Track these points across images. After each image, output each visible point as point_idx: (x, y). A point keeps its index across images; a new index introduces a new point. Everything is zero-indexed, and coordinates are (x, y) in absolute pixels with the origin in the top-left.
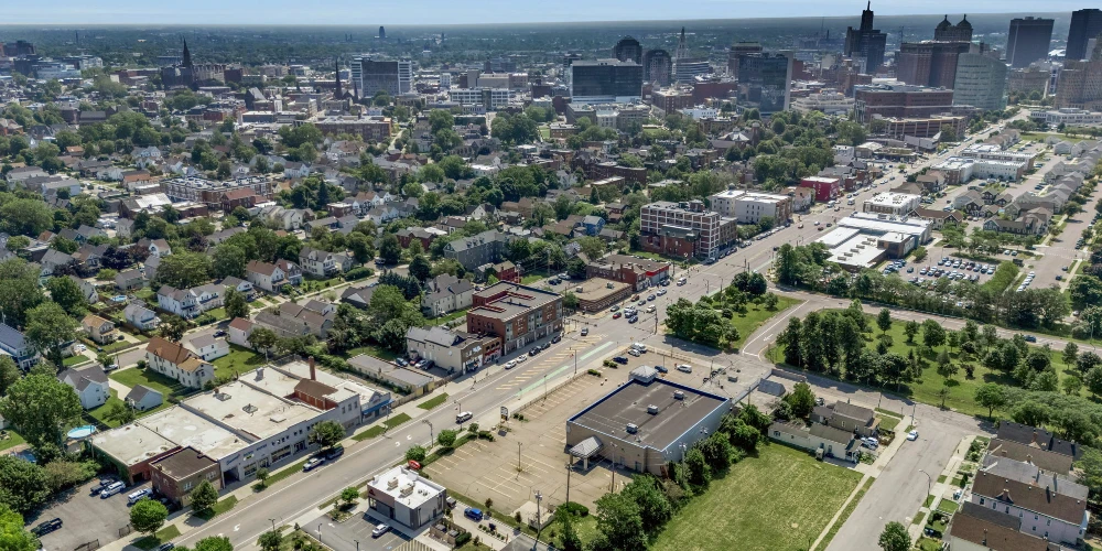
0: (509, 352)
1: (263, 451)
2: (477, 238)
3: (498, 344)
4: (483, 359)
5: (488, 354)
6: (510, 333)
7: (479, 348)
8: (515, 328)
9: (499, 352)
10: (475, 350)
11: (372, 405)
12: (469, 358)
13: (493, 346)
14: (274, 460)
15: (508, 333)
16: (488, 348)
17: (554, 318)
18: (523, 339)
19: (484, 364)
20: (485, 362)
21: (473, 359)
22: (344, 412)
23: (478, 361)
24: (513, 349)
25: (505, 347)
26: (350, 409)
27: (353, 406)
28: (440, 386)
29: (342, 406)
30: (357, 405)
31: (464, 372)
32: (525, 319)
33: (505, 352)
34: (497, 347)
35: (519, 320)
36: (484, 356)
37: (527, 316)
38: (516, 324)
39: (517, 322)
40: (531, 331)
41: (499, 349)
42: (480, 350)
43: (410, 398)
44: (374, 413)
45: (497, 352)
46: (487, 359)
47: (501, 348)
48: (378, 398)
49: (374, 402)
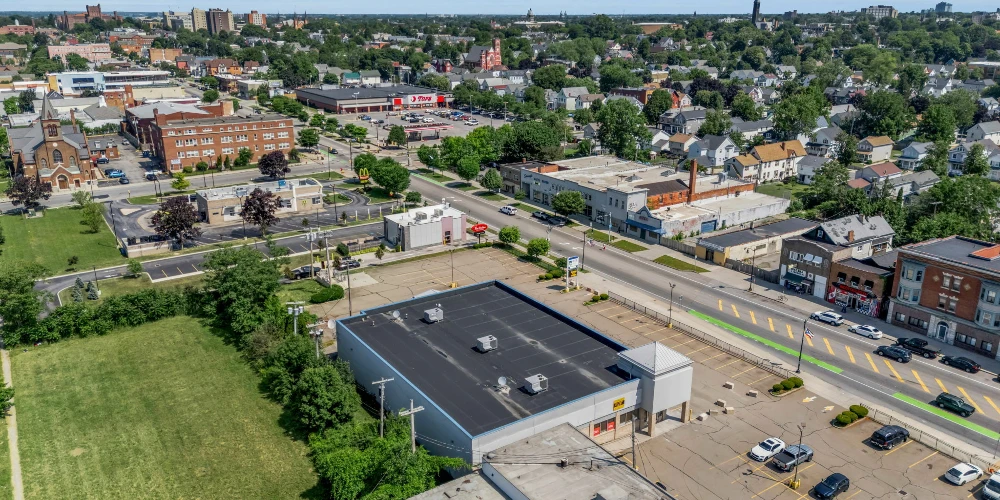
0: (896, 322)
3: (870, 284)
4: (828, 291)
5: (836, 285)
6: (909, 285)
7: (818, 260)
8: (929, 284)
9: (872, 305)
10: (808, 257)
11: (639, 220)
13: (856, 280)
15: (902, 281)
16: (842, 275)
18: (953, 327)
19: (826, 298)
20: (830, 298)
21: (804, 273)
22: (611, 204)
23: (813, 283)
24: (913, 325)
25: (891, 305)
26: (616, 205)
27: (620, 204)
28: (733, 268)
29: (610, 195)
30: (623, 207)
31: (782, 282)
32: (971, 285)
33: (889, 317)
34: (866, 290)
35: (948, 274)
36: (831, 285)
37: (980, 283)
38: (936, 278)
39: (942, 278)
40: (981, 323)
41: (869, 296)
42: (822, 264)
43: (687, 250)
44: (639, 230)
45: (863, 298)
46: (837, 295)
47: (879, 299)
48: (646, 216)
49: (640, 217)
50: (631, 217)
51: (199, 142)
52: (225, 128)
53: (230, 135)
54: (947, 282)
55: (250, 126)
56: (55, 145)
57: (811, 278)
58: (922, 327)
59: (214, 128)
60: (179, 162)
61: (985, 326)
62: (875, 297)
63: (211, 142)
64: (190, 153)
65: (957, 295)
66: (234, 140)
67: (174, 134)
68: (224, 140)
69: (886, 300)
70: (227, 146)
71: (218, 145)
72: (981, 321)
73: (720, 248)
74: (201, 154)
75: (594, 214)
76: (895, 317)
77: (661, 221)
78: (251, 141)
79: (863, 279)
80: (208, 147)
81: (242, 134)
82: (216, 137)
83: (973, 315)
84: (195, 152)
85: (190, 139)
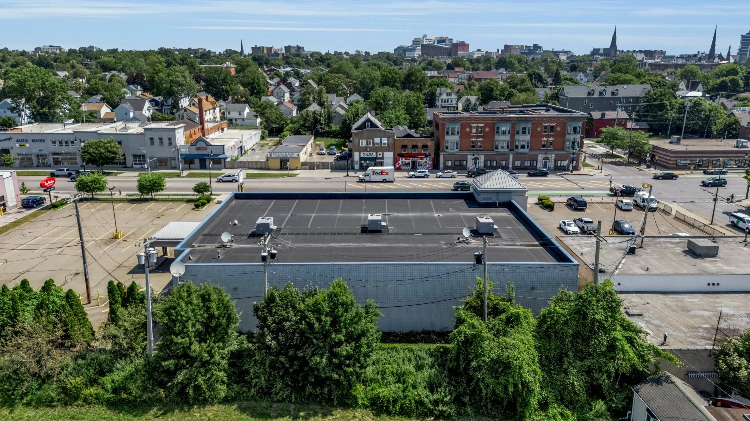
0: (446, 168)
1: (41, 146)
2: (610, 89)
3: (425, 147)
4: (396, 161)
5: (401, 155)
6: (452, 140)
7: (385, 141)
8: (464, 135)
9: (429, 161)
10: (377, 140)
11: (194, 151)
12: (365, 149)
13: (415, 147)
14: (57, 162)
15: (447, 138)
16: (405, 147)
17: (559, 146)
18: (482, 158)
19: (396, 167)
20: (398, 166)
21: (375, 154)
22: (152, 144)
23: (383, 158)
24: (457, 166)
25: (442, 157)
26: (162, 143)
27: (166, 142)
28: (310, 169)
29: (149, 135)
30: (171, 142)
31: (357, 167)
32: (489, 128)
33: (441, 166)
34: (423, 152)
35: (475, 125)
36: (397, 156)
37: (494, 124)
38: (468, 130)
39: (471, 128)
40: (500, 150)
41: (426, 156)
42: (388, 144)
43: (259, 166)
44: (197, 162)
45: (422, 159)
46: (403, 162)
47: (433, 156)
48: (205, 145)
49: (198, 149)
50: (184, 151)
54: (474, 131)
57: (381, 156)
58: (463, 165)
61: (503, 150)
62: (430, 155)
65: (481, 137)
69: (437, 155)
72: (500, 148)
73: (295, 155)
75: (130, 161)
76: (444, 164)
77: (223, 146)
79: (420, 145)
83: (493, 146)
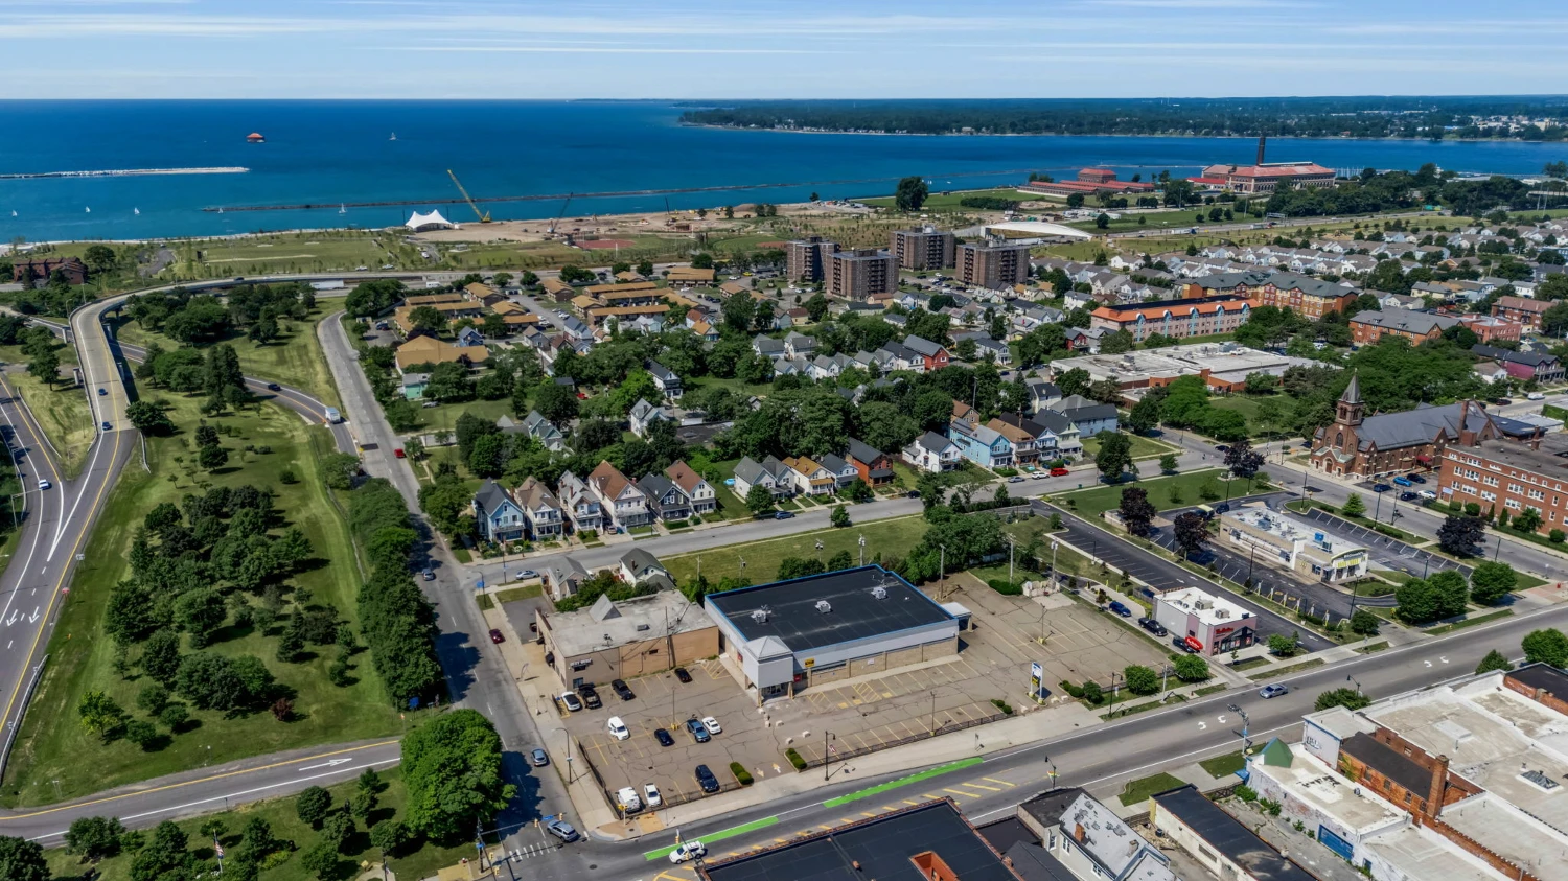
51: (1481, 480)
52: (1519, 473)
53: (1523, 484)
55: (1552, 483)
56: (1341, 428)
59: (1505, 469)
60: (1450, 492)
63: (1495, 484)
64: (1468, 488)
66: (1526, 493)
67: (1455, 458)
68: (1513, 488)
70: (1514, 497)
71: (1502, 492)
74: (1479, 493)
78: (1547, 505)
80: (1490, 490)
81: (1537, 489)
82: (1504, 481)
84: (1473, 489)
85: (1473, 471)
